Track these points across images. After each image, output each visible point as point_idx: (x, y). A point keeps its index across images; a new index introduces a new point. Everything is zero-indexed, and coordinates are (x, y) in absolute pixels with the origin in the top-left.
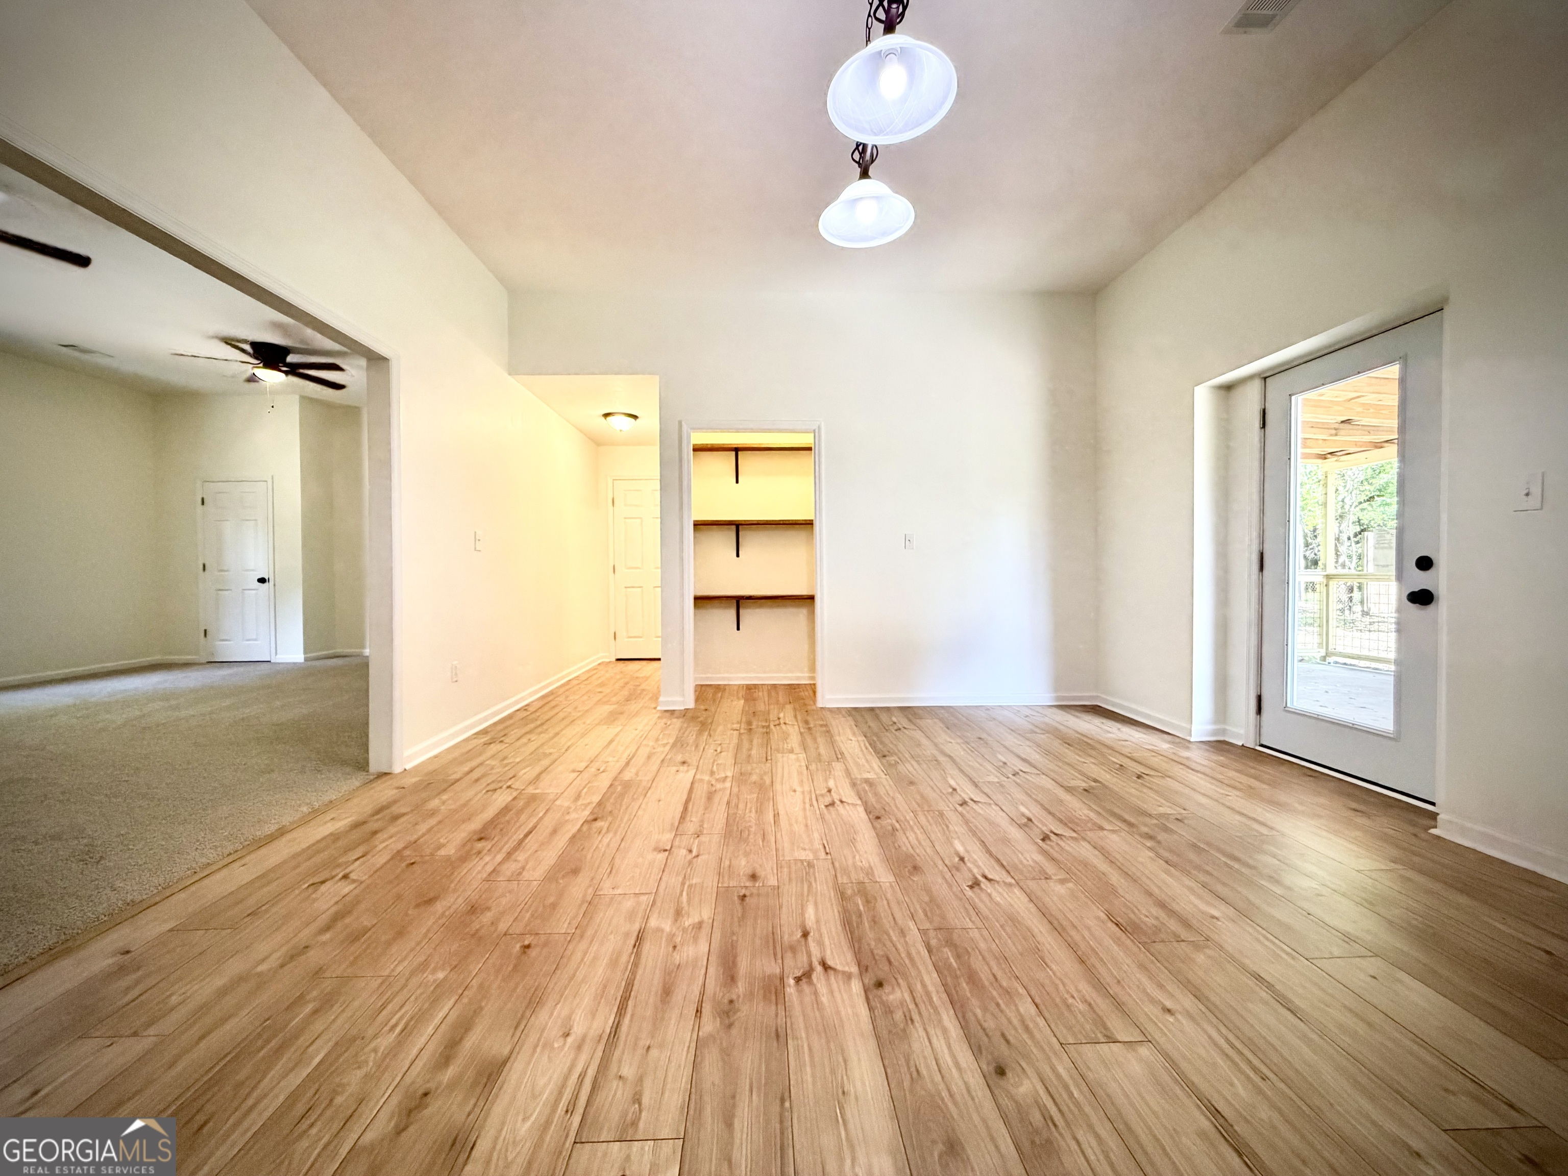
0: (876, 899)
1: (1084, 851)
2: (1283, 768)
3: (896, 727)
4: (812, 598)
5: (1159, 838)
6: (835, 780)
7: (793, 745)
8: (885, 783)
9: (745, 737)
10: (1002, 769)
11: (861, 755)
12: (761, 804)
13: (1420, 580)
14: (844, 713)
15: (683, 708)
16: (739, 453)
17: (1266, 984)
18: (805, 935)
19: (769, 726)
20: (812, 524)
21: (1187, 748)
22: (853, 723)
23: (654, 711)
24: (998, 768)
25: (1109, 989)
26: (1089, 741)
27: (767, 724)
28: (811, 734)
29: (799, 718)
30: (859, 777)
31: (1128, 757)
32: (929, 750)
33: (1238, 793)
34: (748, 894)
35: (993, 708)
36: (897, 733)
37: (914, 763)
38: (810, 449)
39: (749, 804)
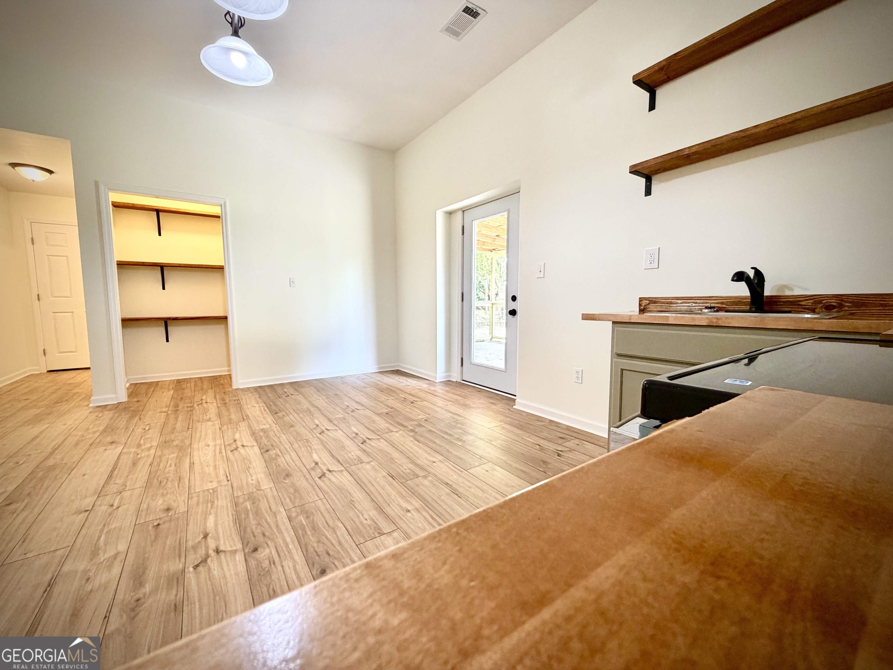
0: (259, 500)
1: (383, 445)
2: (470, 390)
3: (286, 395)
4: (226, 318)
5: (416, 430)
6: (240, 433)
7: (211, 416)
8: (275, 430)
9: (172, 417)
10: (346, 410)
11: (260, 415)
12: (180, 459)
13: (513, 306)
14: (252, 390)
15: (116, 402)
16: (160, 213)
17: (449, 486)
18: (206, 536)
19: (193, 406)
20: (223, 268)
21: (435, 386)
22: (257, 396)
23: (87, 408)
24: (344, 410)
25: (384, 510)
26: (392, 388)
27: (192, 405)
28: (226, 407)
29: (218, 397)
30: (257, 428)
31: (409, 394)
32: (305, 405)
33: (451, 403)
34: (161, 522)
35: (345, 377)
36: (286, 398)
37: (295, 415)
38: (218, 217)
39: (169, 462)
